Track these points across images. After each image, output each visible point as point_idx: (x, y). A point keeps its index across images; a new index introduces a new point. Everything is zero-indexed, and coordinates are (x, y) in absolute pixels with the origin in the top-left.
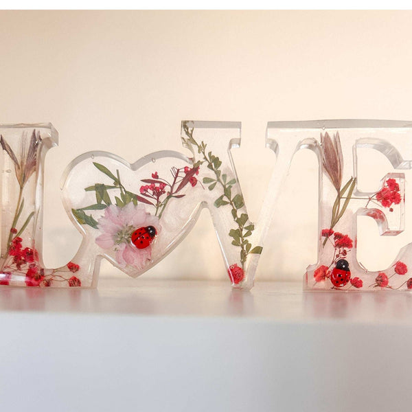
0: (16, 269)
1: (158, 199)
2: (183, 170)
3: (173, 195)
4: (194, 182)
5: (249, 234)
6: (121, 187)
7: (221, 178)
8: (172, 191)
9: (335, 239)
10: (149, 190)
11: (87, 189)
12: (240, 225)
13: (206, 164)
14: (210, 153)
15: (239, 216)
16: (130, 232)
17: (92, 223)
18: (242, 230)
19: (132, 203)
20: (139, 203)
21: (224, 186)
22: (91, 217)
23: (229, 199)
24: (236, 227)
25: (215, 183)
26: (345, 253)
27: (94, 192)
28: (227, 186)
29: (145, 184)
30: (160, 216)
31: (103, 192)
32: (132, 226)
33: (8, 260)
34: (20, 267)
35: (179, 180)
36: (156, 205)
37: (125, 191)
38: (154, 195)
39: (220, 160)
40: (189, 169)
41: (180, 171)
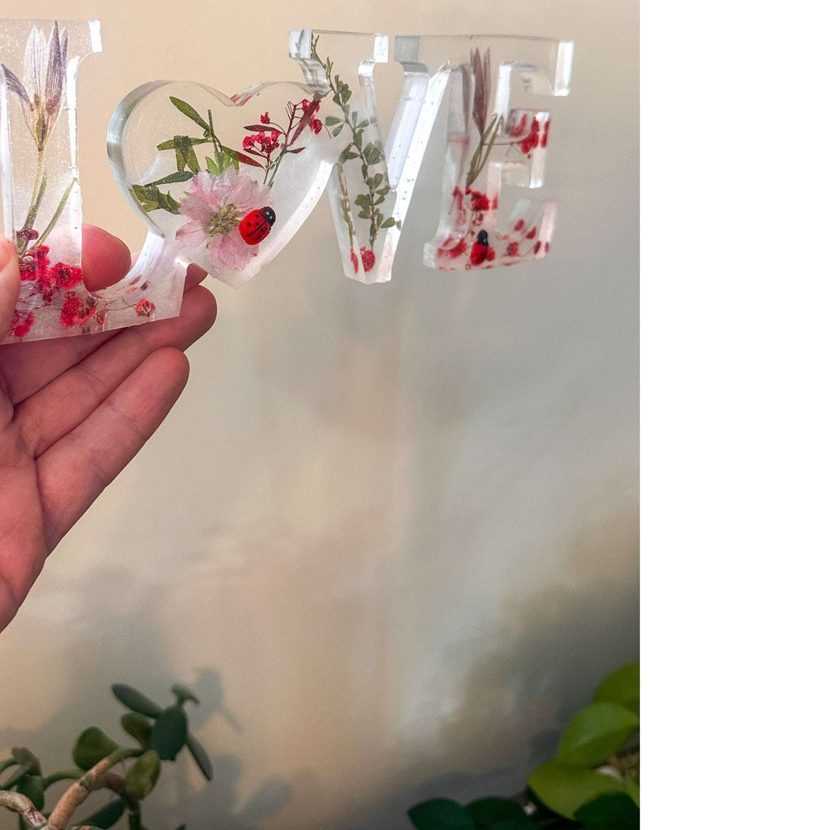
0: (43, 303)
1: (268, 158)
2: (301, 106)
3: (288, 149)
4: (318, 128)
5: (381, 200)
6: (215, 140)
7: (350, 118)
8: (286, 144)
9: (472, 200)
10: (256, 143)
11: (162, 147)
12: (371, 188)
13: (332, 94)
14: (337, 78)
15: (371, 175)
17: (169, 205)
18: (373, 195)
19: (233, 166)
20: (240, 164)
21: (353, 130)
22: (169, 196)
23: (360, 150)
24: (366, 191)
25: (342, 126)
26: (481, 218)
27: (173, 152)
28: (357, 130)
29: (250, 133)
30: (271, 185)
31: (187, 151)
32: (232, 205)
34: (50, 300)
35: (296, 121)
36: (266, 167)
37: (220, 146)
38: (262, 151)
39: (349, 89)
40: (308, 104)
41: (297, 108)
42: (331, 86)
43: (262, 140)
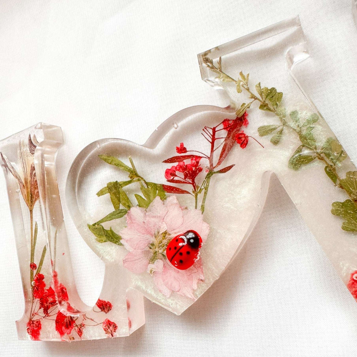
0: (44, 315)
1: (193, 183)
2: (222, 126)
3: (216, 170)
4: (243, 141)
6: (140, 178)
7: (288, 119)
8: (212, 165)
10: (177, 173)
11: (99, 194)
14: (258, 87)
15: (343, 176)
16: (165, 242)
17: (113, 238)
19: (158, 198)
22: (111, 231)
23: (315, 150)
24: (342, 197)
25: (281, 132)
27: (108, 196)
28: (304, 131)
29: (169, 166)
30: (203, 208)
31: (119, 193)
32: (165, 233)
33: (34, 304)
35: (220, 144)
36: (193, 192)
37: (146, 183)
38: (185, 179)
39: (278, 91)
40: (230, 122)
41: (216, 130)
42: (253, 97)
43: (183, 168)
